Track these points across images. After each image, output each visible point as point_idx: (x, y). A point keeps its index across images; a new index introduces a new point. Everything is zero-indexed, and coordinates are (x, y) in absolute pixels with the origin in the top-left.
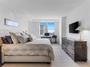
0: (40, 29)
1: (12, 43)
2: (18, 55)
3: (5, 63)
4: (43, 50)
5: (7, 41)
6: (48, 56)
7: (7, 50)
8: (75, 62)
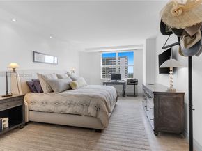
0: (102, 66)
1: (42, 91)
2: (47, 112)
3: (30, 122)
4: (88, 105)
5: (35, 88)
6: (96, 117)
7: (33, 102)
8: (156, 135)
